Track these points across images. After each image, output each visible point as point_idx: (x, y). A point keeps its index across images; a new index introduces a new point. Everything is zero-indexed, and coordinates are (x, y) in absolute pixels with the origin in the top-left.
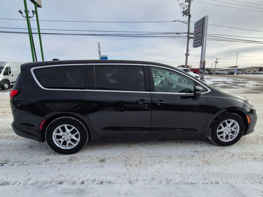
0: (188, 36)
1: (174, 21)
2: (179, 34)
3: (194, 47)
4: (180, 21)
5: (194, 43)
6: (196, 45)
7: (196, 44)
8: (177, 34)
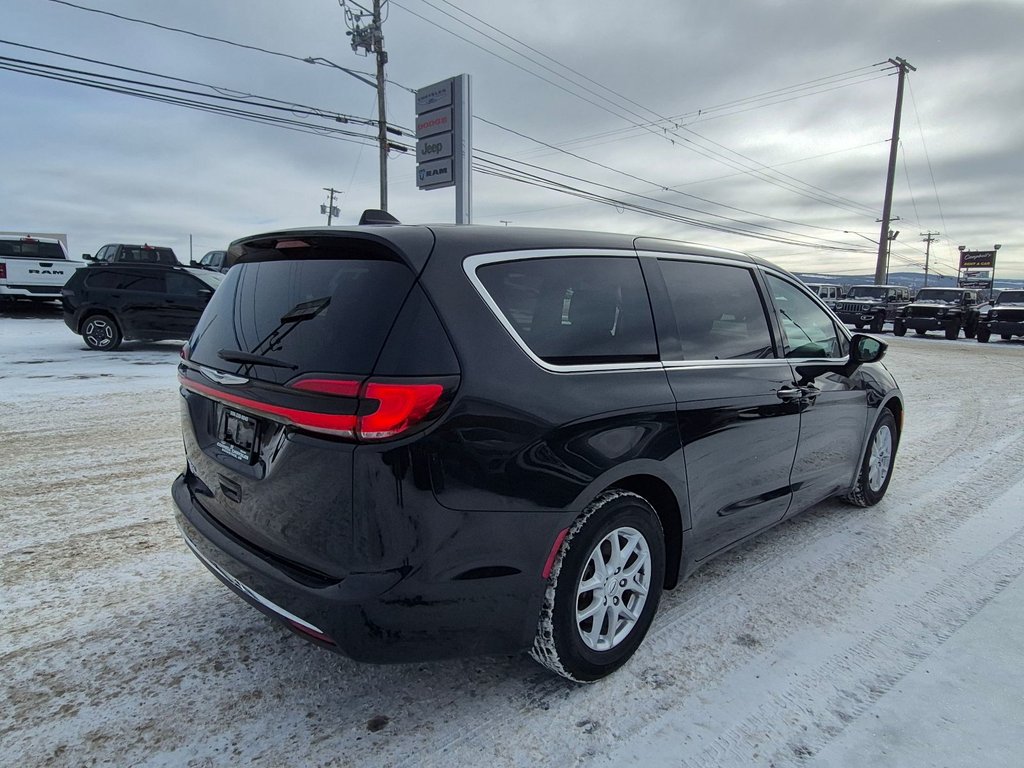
0: (382, 138)
1: (311, 61)
2: (346, 121)
3: (421, 188)
4: (336, 66)
5: (419, 171)
6: (429, 180)
7: (429, 174)
8: (339, 120)
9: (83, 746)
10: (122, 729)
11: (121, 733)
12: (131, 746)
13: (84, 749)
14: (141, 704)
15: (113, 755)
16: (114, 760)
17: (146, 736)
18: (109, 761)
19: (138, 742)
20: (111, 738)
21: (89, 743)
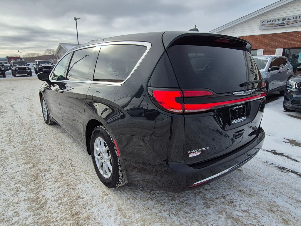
9: (292, 224)
10: (277, 217)
11: (279, 216)
12: (281, 212)
13: (293, 223)
14: (263, 217)
15: (288, 214)
16: (290, 213)
17: (275, 210)
18: (291, 215)
19: (279, 211)
20: (283, 218)
21: (289, 223)
